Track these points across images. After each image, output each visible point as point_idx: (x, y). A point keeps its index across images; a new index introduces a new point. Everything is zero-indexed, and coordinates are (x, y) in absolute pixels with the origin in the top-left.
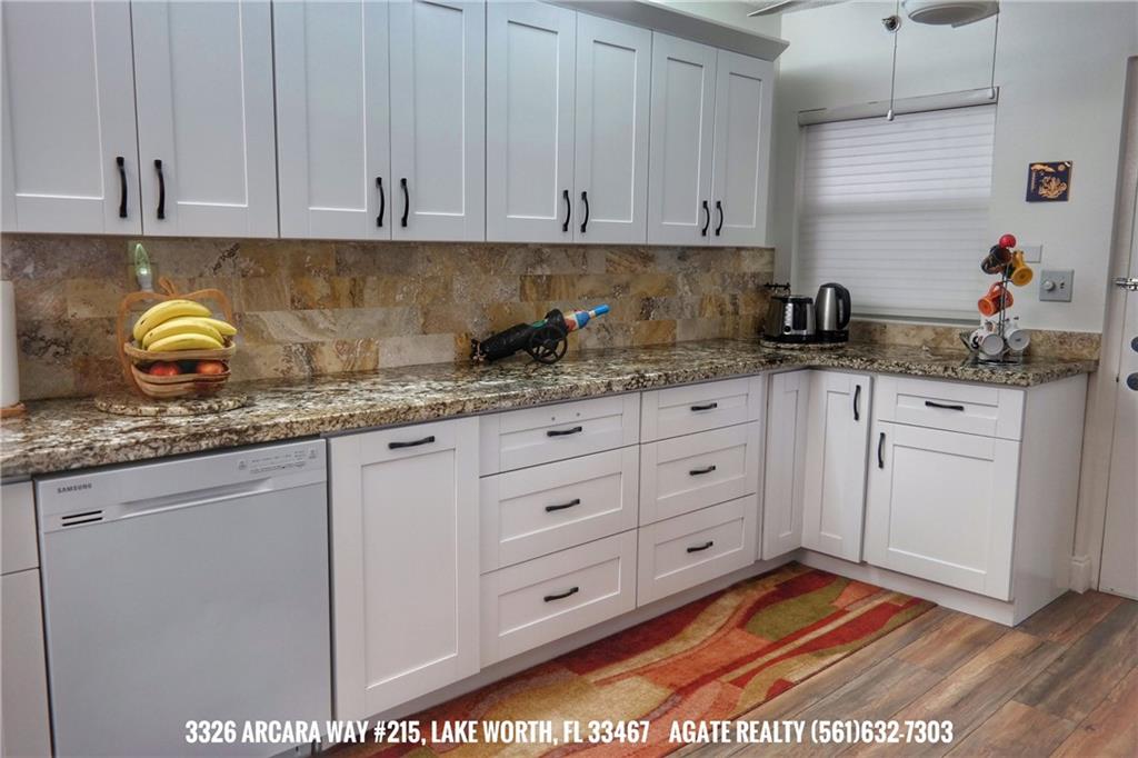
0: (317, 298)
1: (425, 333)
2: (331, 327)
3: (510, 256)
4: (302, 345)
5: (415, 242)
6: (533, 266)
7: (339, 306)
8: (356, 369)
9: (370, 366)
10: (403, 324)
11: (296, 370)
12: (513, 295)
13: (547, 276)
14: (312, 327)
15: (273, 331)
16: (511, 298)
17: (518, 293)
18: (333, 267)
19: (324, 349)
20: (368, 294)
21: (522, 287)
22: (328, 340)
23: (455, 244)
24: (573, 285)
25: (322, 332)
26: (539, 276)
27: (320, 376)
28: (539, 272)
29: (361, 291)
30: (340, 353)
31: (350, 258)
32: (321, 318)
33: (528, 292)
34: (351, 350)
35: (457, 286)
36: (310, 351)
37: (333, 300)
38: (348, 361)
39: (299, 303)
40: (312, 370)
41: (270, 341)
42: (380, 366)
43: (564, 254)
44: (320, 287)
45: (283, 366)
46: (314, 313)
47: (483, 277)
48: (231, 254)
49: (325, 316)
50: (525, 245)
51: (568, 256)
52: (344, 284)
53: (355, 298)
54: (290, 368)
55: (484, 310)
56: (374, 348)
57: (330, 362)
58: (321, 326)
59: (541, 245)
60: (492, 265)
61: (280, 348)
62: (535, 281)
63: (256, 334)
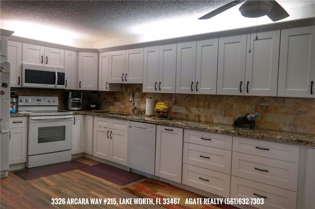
0: (201, 106)
1: (225, 116)
2: (203, 112)
3: (252, 99)
4: (198, 115)
5: (224, 95)
6: (261, 103)
7: (205, 108)
8: (208, 121)
9: (211, 121)
10: (219, 114)
11: (196, 119)
12: (252, 110)
13: (266, 106)
14: (200, 111)
15: (193, 111)
16: (251, 111)
17: (255, 109)
18: (204, 100)
19: (202, 116)
20: (211, 106)
21: (256, 108)
22: (203, 115)
23: (234, 96)
24: (278, 110)
25: (201, 113)
26: (263, 106)
27: (201, 122)
28: (263, 104)
29: (210, 105)
30: (205, 117)
31: (208, 98)
32: (201, 110)
33: (258, 110)
34: (207, 117)
35: (234, 106)
36: (199, 116)
37: (204, 107)
38: (206, 119)
39: (198, 107)
40: (199, 120)
41: (192, 113)
42: (213, 122)
43: (274, 100)
44: (201, 104)
45: (194, 118)
46: (200, 109)
47: (243, 104)
48: (187, 97)
49: (202, 110)
50: (258, 97)
51: (276, 101)
52: (207, 103)
53: (209, 106)
54: (195, 119)
55: (243, 113)
56: (212, 118)
57: (203, 119)
58: (201, 111)
59: (265, 97)
60: (246, 102)
61: (194, 114)
62: (261, 107)
63: (190, 111)
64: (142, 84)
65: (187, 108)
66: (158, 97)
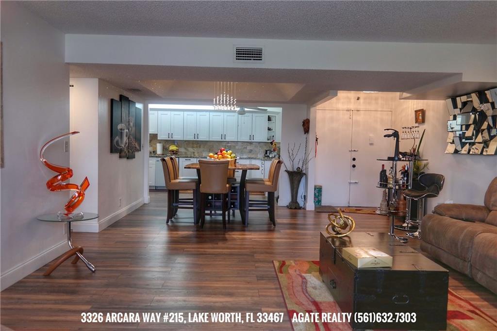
1: (209, 152)
2: (196, 150)
14: (194, 150)
15: (189, 150)
22: (196, 152)
36: (194, 153)
37: (197, 147)
38: (199, 154)
39: (193, 147)
40: (194, 155)
42: (203, 155)
44: (195, 146)
45: (191, 154)
52: (198, 145)
53: (200, 147)
56: (202, 153)
57: (196, 154)
61: (190, 152)
62: (228, 146)
63: (187, 150)
64: (157, 134)
65: (186, 149)
66: (166, 143)
